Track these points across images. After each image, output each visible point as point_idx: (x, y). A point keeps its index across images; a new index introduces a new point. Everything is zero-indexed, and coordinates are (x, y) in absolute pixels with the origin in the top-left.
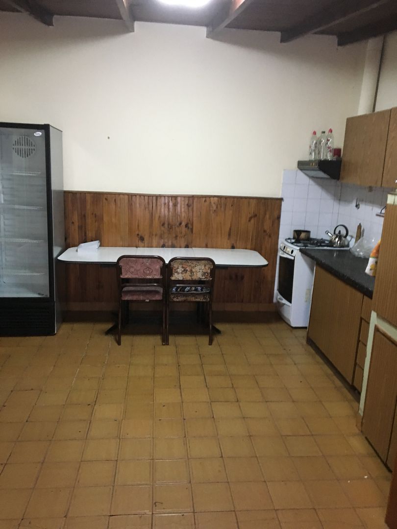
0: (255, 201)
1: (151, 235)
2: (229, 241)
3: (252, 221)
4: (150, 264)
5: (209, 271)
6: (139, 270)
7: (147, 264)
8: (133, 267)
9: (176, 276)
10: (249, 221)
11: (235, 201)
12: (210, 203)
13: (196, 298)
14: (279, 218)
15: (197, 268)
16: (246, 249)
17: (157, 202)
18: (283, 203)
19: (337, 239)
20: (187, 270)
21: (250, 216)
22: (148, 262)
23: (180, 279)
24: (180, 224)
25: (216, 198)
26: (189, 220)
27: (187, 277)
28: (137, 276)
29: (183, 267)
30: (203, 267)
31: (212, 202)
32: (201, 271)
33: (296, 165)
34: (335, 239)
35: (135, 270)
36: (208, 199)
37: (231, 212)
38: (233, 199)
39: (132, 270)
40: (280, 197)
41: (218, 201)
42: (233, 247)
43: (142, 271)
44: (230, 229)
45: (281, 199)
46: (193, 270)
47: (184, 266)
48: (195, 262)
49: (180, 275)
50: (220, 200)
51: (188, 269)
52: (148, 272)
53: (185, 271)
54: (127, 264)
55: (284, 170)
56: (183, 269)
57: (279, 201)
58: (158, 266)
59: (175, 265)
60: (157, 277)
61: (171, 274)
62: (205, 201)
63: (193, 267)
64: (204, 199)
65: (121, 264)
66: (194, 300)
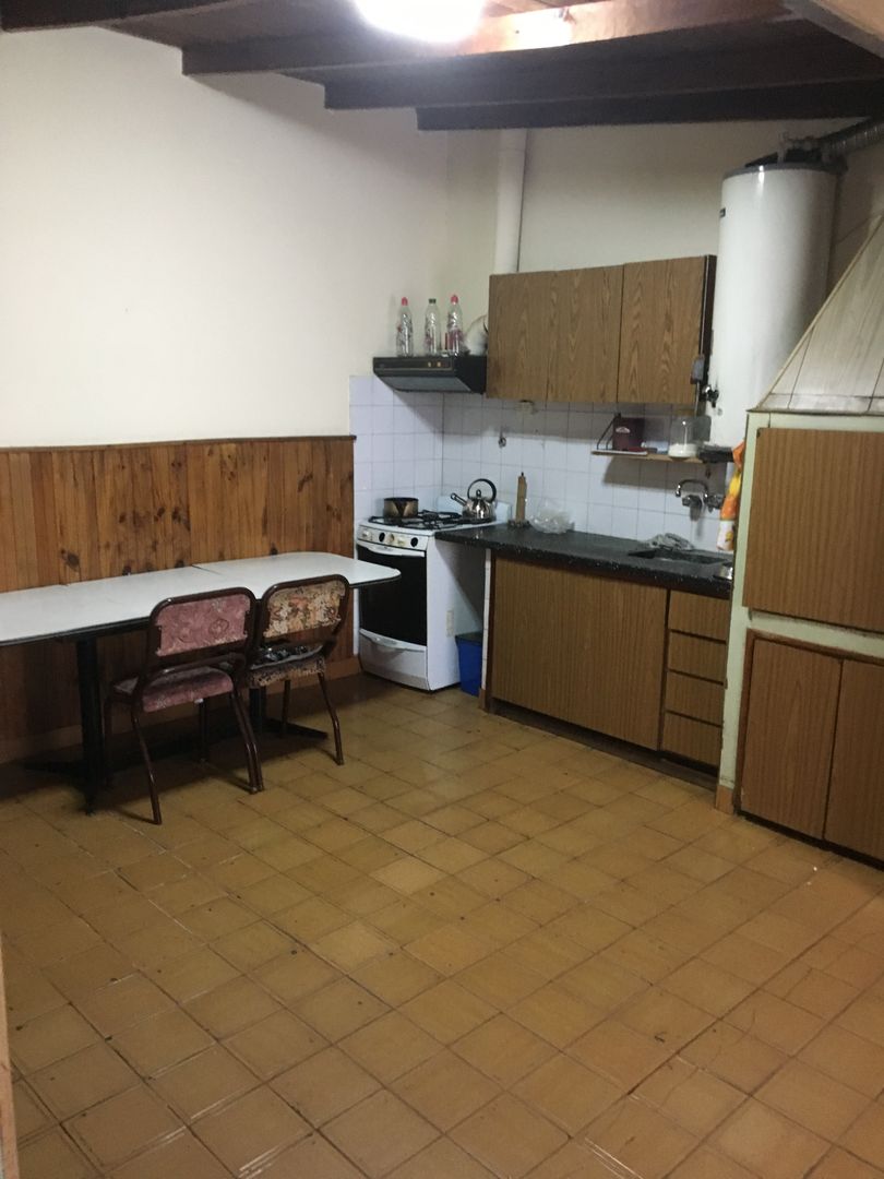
0: (307, 446)
1: (95, 548)
2: (265, 539)
3: (306, 488)
4: (225, 611)
5: (337, 603)
6: (202, 629)
7: (219, 611)
8: (187, 624)
9: (278, 628)
10: (300, 489)
11: (271, 449)
12: (221, 456)
13: (305, 669)
14: (351, 477)
15: (317, 602)
16: (299, 550)
17: (103, 464)
18: (357, 445)
19: (478, 508)
20: (298, 609)
21: (301, 478)
22: (219, 605)
23: (283, 632)
24: (161, 512)
25: (233, 446)
26: (181, 502)
27: (297, 624)
28: (194, 646)
29: (290, 605)
30: (328, 598)
31: (226, 454)
32: (323, 605)
33: (369, 366)
34: (474, 507)
35: (191, 630)
36: (216, 449)
37: (264, 474)
38: (265, 444)
39: (185, 631)
40: (346, 432)
41: (237, 449)
42: (274, 552)
43: (206, 630)
44: (265, 511)
45: (353, 438)
46: (310, 608)
47: (293, 601)
48: (313, 588)
49: (284, 623)
50: (240, 449)
51: (300, 607)
52: (219, 629)
53: (295, 611)
54: (176, 618)
55: (352, 377)
56: (290, 609)
57: (349, 442)
58: (240, 612)
59: (275, 602)
60: (236, 639)
61: (267, 626)
62: (211, 453)
63: (310, 601)
64: (207, 449)
65: (160, 622)
66: (300, 675)
